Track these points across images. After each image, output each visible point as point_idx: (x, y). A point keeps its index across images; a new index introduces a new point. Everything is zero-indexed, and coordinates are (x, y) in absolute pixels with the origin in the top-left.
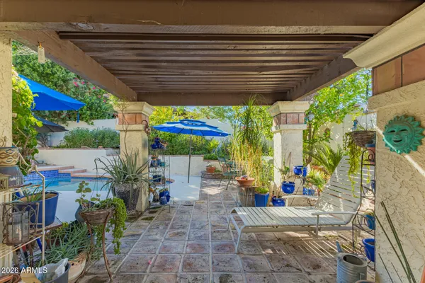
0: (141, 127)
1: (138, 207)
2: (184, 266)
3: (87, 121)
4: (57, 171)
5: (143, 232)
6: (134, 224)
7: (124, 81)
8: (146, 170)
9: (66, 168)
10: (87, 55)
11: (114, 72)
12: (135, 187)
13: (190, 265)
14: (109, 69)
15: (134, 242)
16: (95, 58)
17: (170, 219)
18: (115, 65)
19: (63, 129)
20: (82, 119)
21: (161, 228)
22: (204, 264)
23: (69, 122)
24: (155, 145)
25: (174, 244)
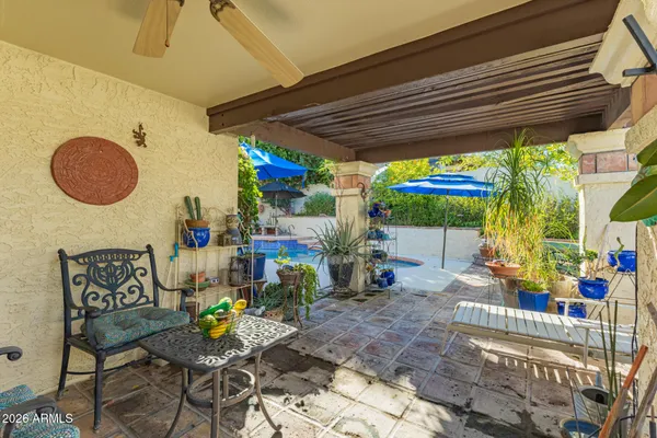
0: (356, 191)
1: (352, 285)
2: (368, 348)
3: (327, 184)
4: (296, 241)
5: (346, 310)
6: (343, 302)
7: (336, 142)
8: (362, 244)
9: (304, 239)
10: (293, 129)
11: (321, 136)
12: (345, 261)
13: (373, 348)
14: (315, 134)
15: (332, 317)
16: (301, 129)
17: (383, 305)
18: (320, 130)
19: (302, 195)
20: (322, 182)
21: (367, 311)
22: (390, 352)
23: (310, 185)
24: (375, 212)
25: (370, 328)
